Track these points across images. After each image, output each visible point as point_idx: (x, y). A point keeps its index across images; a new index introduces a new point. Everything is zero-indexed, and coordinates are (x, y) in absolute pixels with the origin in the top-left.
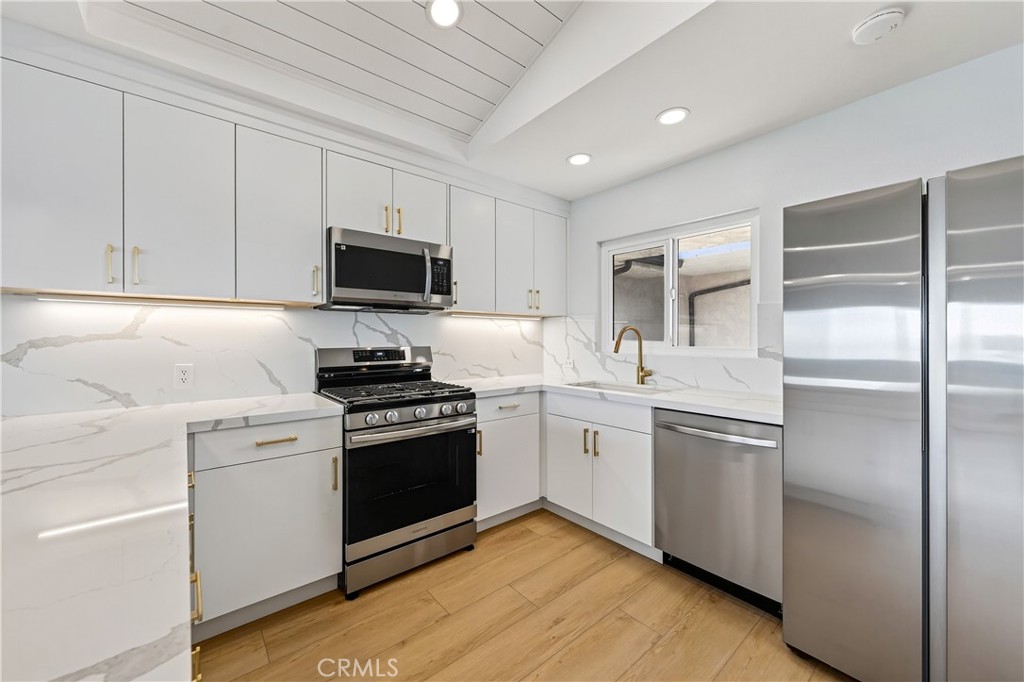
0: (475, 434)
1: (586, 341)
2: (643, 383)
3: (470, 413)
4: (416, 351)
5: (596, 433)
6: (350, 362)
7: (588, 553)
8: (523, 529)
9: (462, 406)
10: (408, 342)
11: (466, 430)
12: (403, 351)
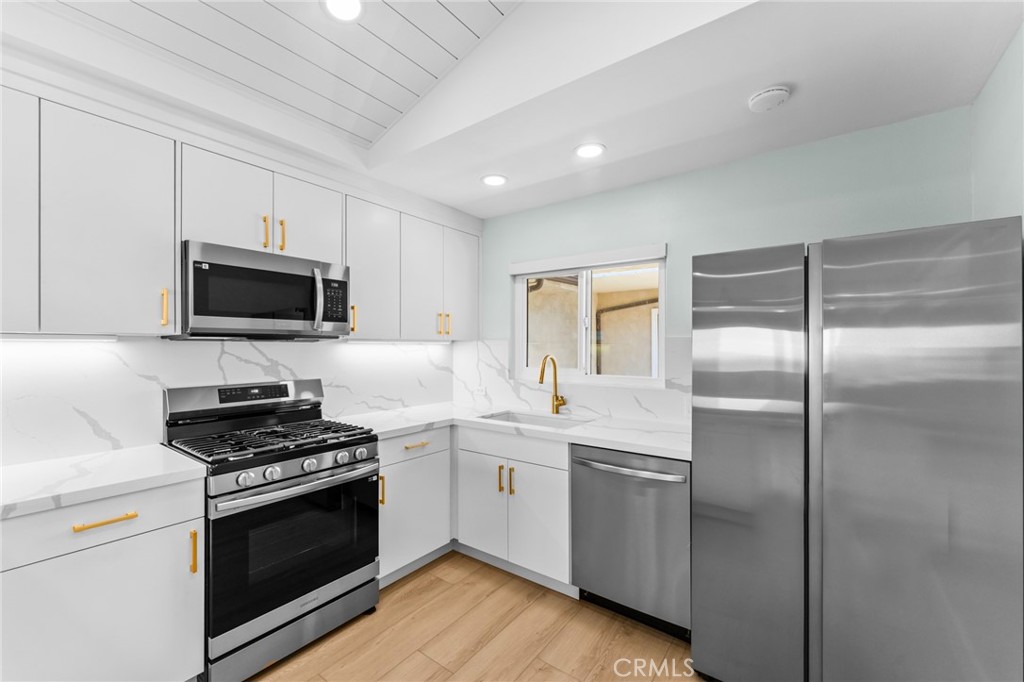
0: (377, 481)
1: (499, 368)
2: (557, 412)
3: (372, 458)
4: (301, 385)
5: (511, 470)
6: (215, 404)
7: (504, 597)
8: (433, 578)
9: (362, 451)
10: (293, 374)
11: (367, 478)
12: (286, 386)
